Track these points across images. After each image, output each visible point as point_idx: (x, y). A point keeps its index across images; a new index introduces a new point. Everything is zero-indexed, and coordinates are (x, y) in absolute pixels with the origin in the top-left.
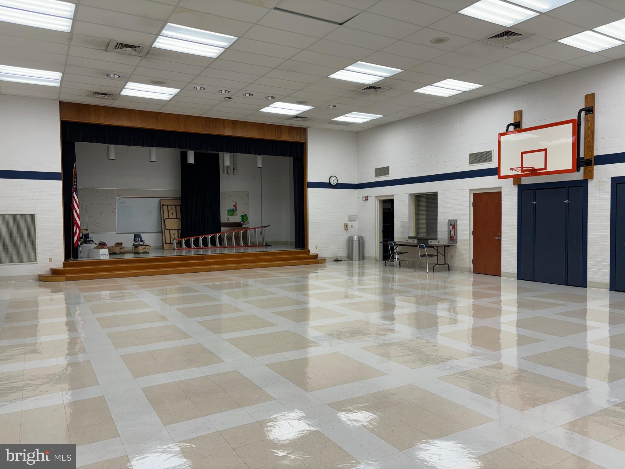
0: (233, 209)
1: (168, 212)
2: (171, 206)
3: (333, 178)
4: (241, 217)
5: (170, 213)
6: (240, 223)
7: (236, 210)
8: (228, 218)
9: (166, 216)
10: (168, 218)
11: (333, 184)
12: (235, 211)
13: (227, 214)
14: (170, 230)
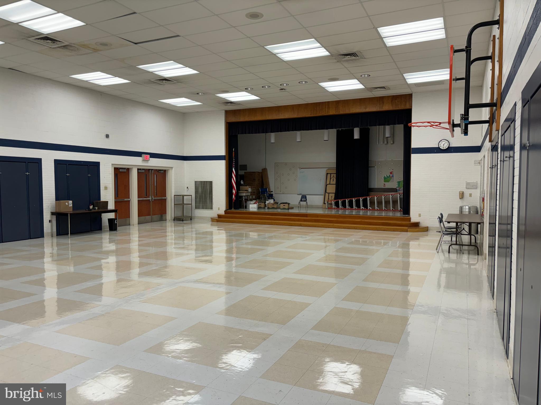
0: (390, 176)
1: (330, 179)
2: (333, 174)
3: (444, 141)
4: (397, 183)
5: (332, 180)
6: (396, 188)
7: (393, 176)
8: (384, 184)
9: (328, 183)
10: (330, 184)
11: (442, 148)
12: (391, 178)
13: (383, 181)
14: (329, 193)
